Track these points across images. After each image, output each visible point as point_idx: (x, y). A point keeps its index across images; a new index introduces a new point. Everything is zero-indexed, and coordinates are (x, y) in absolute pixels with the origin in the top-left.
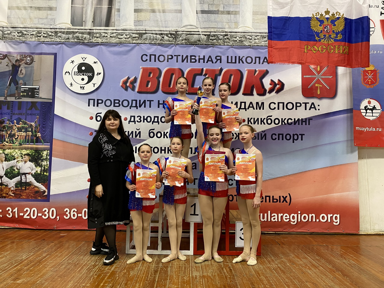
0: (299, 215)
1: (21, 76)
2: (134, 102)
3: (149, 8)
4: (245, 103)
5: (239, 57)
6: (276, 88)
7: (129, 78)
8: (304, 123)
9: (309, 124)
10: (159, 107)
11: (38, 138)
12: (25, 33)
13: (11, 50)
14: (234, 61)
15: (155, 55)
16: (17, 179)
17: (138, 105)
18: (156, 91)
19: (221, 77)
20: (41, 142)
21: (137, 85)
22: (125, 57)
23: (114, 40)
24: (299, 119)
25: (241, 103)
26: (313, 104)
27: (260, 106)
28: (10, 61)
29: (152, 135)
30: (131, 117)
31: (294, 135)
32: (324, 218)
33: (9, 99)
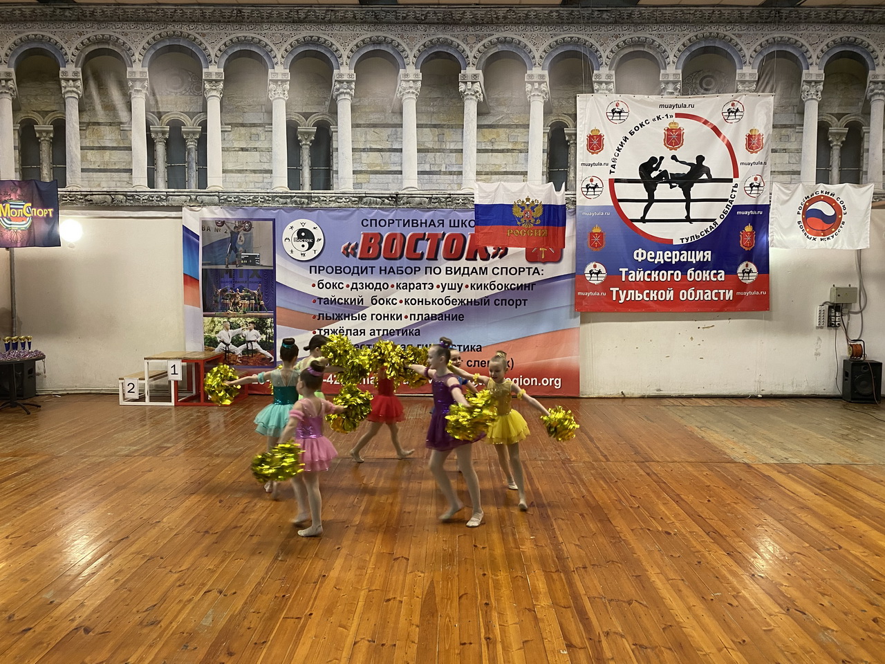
0: (521, 379)
1: (241, 243)
2: (356, 269)
3: (369, 169)
4: (468, 268)
5: (462, 221)
6: (500, 253)
7: (350, 244)
8: (527, 288)
9: (532, 289)
10: (381, 273)
11: (261, 306)
12: (242, 197)
13: (229, 216)
14: (456, 225)
15: (376, 220)
16: (244, 346)
17: (360, 272)
18: (377, 258)
19: (444, 241)
20: (264, 310)
21: (359, 251)
22: (344, 222)
23: (333, 205)
24: (522, 285)
25: (464, 268)
26: (536, 268)
27: (484, 271)
28: (229, 228)
29: (374, 301)
30: (353, 283)
31: (517, 301)
32: (546, 382)
33: (231, 267)
